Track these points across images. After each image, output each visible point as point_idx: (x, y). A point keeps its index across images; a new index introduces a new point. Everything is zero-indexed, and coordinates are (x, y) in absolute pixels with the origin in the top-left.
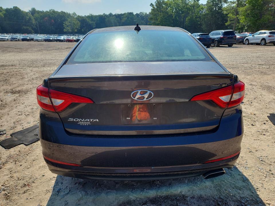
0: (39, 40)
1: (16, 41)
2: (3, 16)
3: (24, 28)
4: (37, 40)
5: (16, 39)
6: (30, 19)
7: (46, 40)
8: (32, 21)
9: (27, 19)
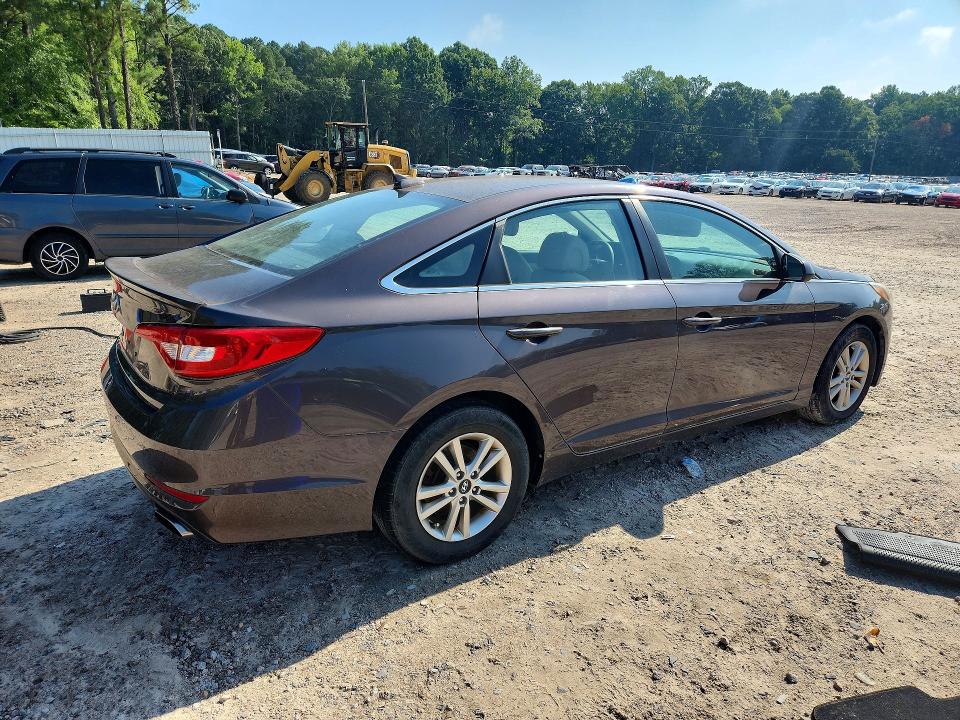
0: (833, 196)
1: (764, 195)
2: (781, 119)
3: (829, 155)
4: (828, 197)
5: (764, 190)
6: (864, 124)
7: (858, 198)
8: (869, 129)
9: (853, 125)
